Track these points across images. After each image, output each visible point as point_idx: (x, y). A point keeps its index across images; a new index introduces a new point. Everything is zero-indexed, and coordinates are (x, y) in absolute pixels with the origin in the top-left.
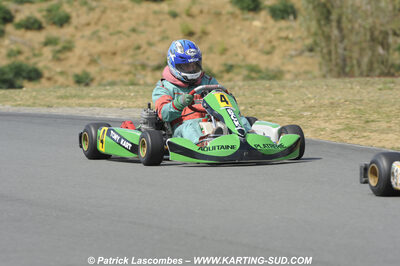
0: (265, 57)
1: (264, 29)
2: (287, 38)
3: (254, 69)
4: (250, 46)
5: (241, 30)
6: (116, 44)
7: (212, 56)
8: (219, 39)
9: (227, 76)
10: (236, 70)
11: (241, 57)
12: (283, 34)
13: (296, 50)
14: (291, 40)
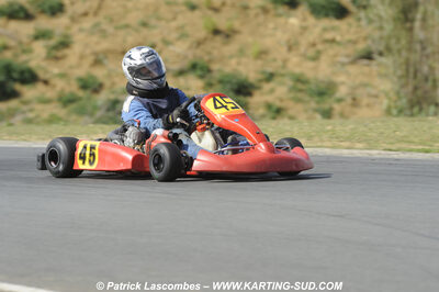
0: (311, 64)
1: (304, 29)
2: (333, 41)
3: (299, 80)
4: (290, 48)
5: (275, 29)
6: (124, 41)
7: (244, 60)
8: (250, 40)
9: (267, 87)
10: (277, 79)
11: (280, 63)
12: (329, 36)
13: (347, 56)
14: (339, 43)
